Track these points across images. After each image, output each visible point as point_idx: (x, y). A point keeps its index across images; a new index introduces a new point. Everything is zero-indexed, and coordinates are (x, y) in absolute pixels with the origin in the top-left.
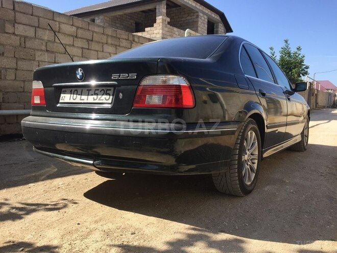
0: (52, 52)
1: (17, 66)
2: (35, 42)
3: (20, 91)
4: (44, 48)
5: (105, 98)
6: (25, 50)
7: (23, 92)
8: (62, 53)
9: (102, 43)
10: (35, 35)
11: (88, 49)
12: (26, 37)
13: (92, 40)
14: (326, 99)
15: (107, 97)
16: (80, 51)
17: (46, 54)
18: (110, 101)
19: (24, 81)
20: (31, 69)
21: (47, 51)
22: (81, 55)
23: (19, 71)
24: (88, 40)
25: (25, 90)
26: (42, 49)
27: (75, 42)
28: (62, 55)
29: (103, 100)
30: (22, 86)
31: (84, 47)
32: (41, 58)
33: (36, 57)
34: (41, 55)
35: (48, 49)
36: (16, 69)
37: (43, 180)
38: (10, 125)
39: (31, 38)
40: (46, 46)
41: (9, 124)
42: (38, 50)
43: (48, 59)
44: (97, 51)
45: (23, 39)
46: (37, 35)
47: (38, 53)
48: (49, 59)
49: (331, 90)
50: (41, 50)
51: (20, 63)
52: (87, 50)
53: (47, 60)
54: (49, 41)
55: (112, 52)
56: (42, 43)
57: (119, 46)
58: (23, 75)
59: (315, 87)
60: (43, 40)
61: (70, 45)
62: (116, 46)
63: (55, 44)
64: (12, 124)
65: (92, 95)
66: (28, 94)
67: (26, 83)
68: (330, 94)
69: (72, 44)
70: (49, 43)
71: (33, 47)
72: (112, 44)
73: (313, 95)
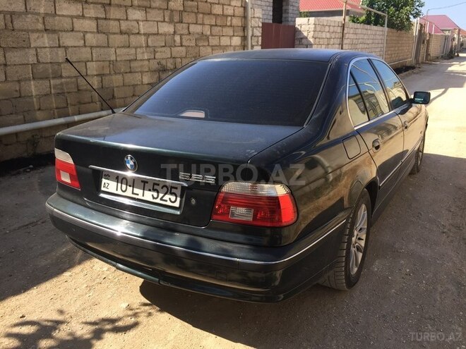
0: (54, 31)
1: (5, 59)
2: (27, 20)
3: (15, 96)
4: (40, 26)
5: (170, 199)
6: (14, 33)
7: (20, 97)
8: (67, 31)
9: (125, 6)
10: (26, 9)
11: (105, 19)
12: (12, 14)
13: (110, 4)
14: (440, 46)
15: (173, 198)
16: (94, 24)
17: (45, 35)
18: (177, 204)
19: (19, 81)
20: (26, 62)
21: (46, 30)
22: (95, 31)
23: (9, 67)
24: (104, 5)
25: (23, 95)
26: (39, 28)
27: (85, 11)
28: (69, 34)
29: (166, 201)
30: (18, 89)
31: (100, 16)
32: (39, 43)
33: (32, 41)
34: (38, 38)
35: (47, 28)
36: (5, 65)
37: (80, 263)
38: (9, 147)
39: (20, 14)
40: (44, 23)
41: (7, 145)
42: (33, 31)
43: (48, 43)
44: (119, 20)
45: (8, 17)
46: (28, 8)
47: (33, 36)
48: (51, 42)
49: (449, 30)
50: (38, 31)
51: (9, 54)
52: (104, 21)
53: (47, 45)
54: (47, 14)
55: (140, 18)
56: (37, 20)
57: (150, 7)
58: (17, 72)
59: (427, 30)
60: (38, 14)
61: (78, 17)
62: (146, 7)
63: (57, 18)
64: (11, 144)
65: (150, 190)
66: (28, 99)
67: (23, 83)
68: (446, 38)
69: (81, 14)
70: (47, 18)
71: (25, 28)
72: (139, 6)
73: (423, 43)
